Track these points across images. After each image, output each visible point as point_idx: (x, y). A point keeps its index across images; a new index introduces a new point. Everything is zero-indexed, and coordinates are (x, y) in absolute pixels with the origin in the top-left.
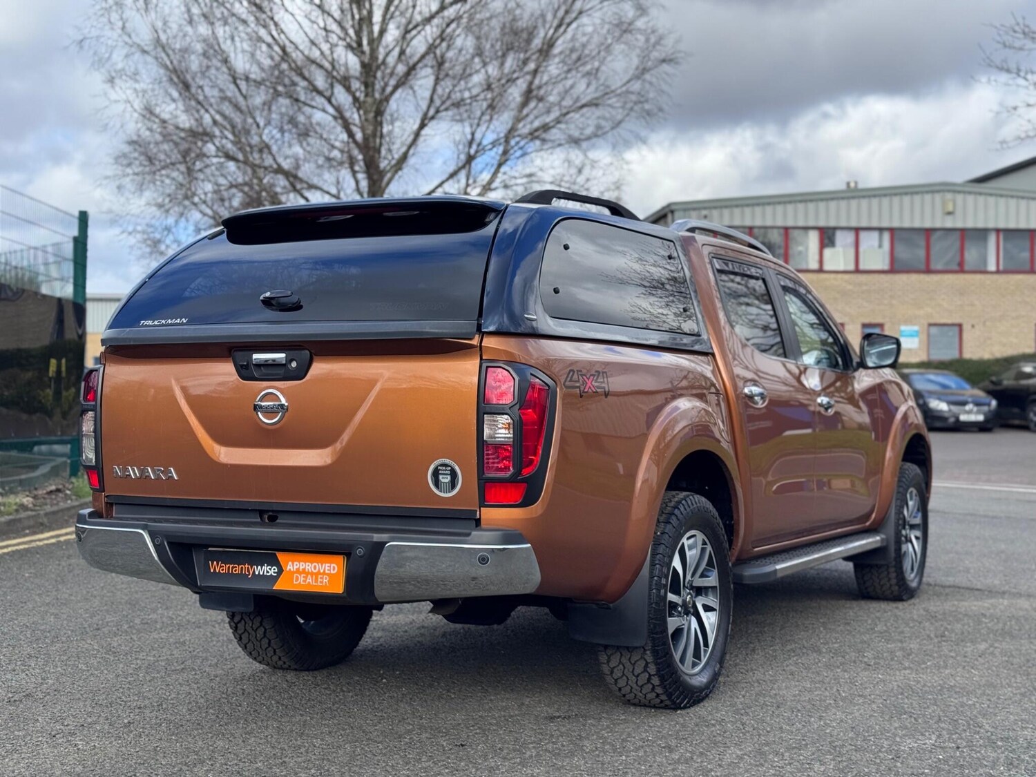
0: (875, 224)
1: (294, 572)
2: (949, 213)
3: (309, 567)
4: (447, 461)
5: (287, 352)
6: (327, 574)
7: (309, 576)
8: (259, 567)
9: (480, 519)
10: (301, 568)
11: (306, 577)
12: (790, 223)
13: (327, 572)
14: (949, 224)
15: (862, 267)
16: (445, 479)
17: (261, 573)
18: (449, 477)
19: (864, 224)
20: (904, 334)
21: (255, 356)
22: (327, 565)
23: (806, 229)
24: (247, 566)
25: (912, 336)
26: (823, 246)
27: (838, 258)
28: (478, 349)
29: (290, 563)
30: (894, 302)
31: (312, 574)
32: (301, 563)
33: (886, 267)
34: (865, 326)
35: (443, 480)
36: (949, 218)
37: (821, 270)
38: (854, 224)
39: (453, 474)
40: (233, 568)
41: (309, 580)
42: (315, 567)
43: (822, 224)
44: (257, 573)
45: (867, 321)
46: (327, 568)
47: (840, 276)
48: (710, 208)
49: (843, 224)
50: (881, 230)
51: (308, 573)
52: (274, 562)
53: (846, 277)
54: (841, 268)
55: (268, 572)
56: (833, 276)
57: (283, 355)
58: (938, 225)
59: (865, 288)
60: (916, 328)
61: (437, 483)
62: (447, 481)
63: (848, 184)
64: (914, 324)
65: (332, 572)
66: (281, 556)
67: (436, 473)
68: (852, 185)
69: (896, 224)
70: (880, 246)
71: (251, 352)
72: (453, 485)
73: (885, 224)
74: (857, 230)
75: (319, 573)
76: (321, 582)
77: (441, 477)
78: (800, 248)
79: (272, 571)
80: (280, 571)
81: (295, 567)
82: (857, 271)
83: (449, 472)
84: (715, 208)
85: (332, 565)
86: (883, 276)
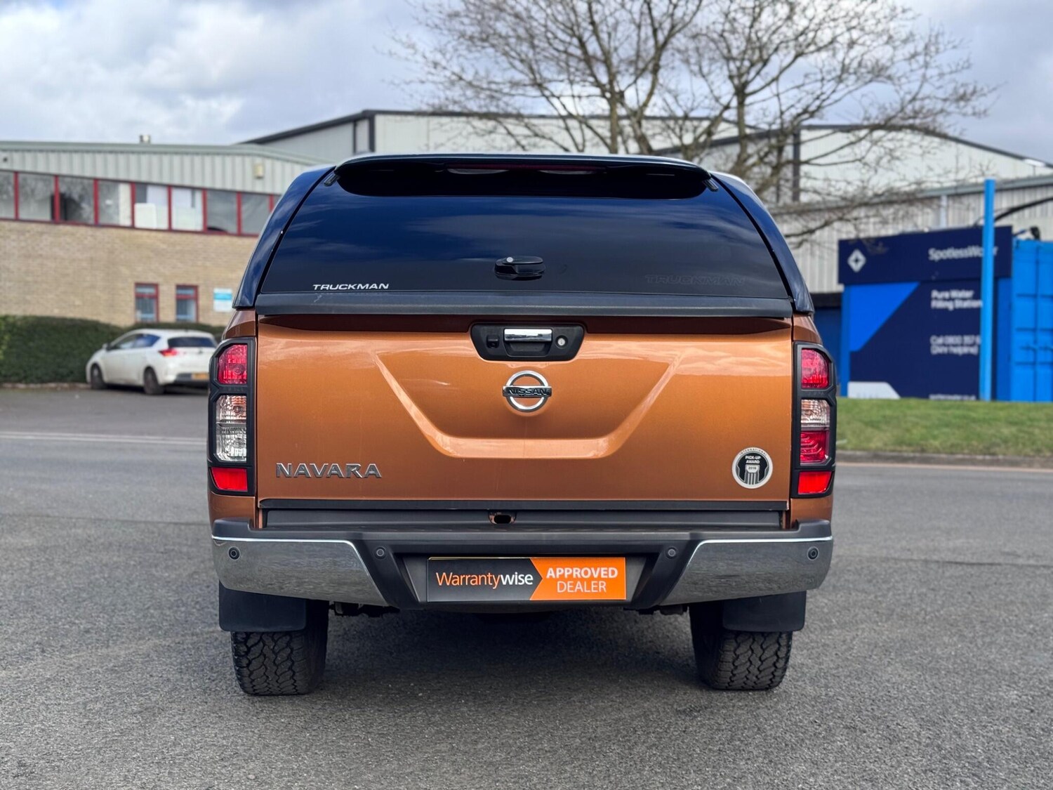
0: (187, 182)
1: (557, 580)
2: (259, 178)
3: (577, 572)
4: (757, 450)
5: (554, 328)
6: (603, 579)
7: (579, 583)
8: (508, 576)
9: (790, 510)
10: (566, 574)
11: (574, 585)
12: (100, 175)
13: (603, 576)
14: (259, 188)
15: (175, 226)
16: (752, 469)
17: (511, 583)
18: (758, 467)
19: (177, 181)
20: (218, 297)
21: (508, 332)
22: (603, 569)
23: (117, 182)
24: (489, 575)
25: (225, 299)
26: (134, 200)
27: (150, 214)
28: (791, 329)
29: (551, 569)
30: (208, 264)
31: (582, 580)
32: (566, 569)
33: (199, 227)
34: (179, 287)
35: (750, 471)
36: (258, 183)
37: (133, 227)
38: (166, 181)
39: (763, 464)
40: (469, 579)
41: (579, 586)
42: (586, 573)
43: (133, 177)
44: (504, 583)
45: (182, 282)
46: (603, 573)
47: (154, 234)
48: (11, 151)
49: (155, 179)
50: (193, 189)
51: (577, 579)
52: (527, 568)
53: (161, 235)
54: (154, 226)
55: (519, 581)
56: (146, 233)
57: (547, 332)
58: (248, 188)
59: (178, 248)
60: (229, 291)
61: (742, 474)
62: (754, 471)
63: (141, 137)
64: (227, 288)
65: (610, 576)
66: (537, 562)
67: (742, 463)
68: (146, 139)
69: (208, 184)
70: (193, 205)
71: (502, 328)
72: (762, 475)
73: (198, 184)
74: (170, 187)
75: (592, 578)
76: (594, 589)
77: (747, 467)
78: (109, 202)
79: (527, 579)
80: (538, 578)
81: (558, 574)
82: (170, 230)
83: (758, 462)
84: (17, 151)
85: (610, 569)
86: (196, 237)
